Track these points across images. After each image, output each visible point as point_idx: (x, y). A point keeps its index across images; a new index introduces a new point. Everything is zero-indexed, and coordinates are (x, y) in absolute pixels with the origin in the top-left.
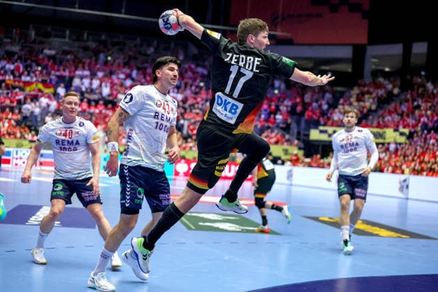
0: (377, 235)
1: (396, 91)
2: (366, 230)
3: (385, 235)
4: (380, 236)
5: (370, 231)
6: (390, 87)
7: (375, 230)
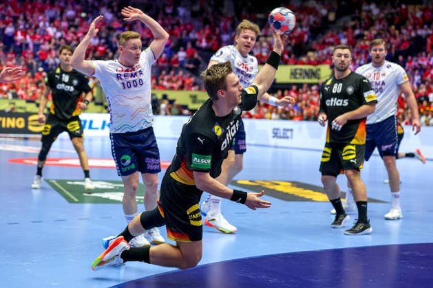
0: (310, 200)
1: (332, 17)
2: (296, 194)
3: (321, 200)
4: (314, 201)
5: (301, 195)
6: (324, 12)
7: (309, 194)
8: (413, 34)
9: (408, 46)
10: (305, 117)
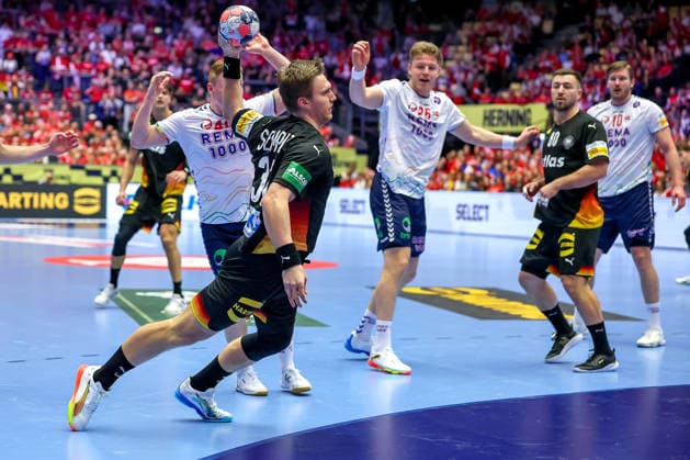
1: (548, 27)
3: (535, 317)
4: (523, 319)
6: (536, 19)
7: (515, 307)
8: (678, 53)
9: (670, 71)
10: (507, 186)
